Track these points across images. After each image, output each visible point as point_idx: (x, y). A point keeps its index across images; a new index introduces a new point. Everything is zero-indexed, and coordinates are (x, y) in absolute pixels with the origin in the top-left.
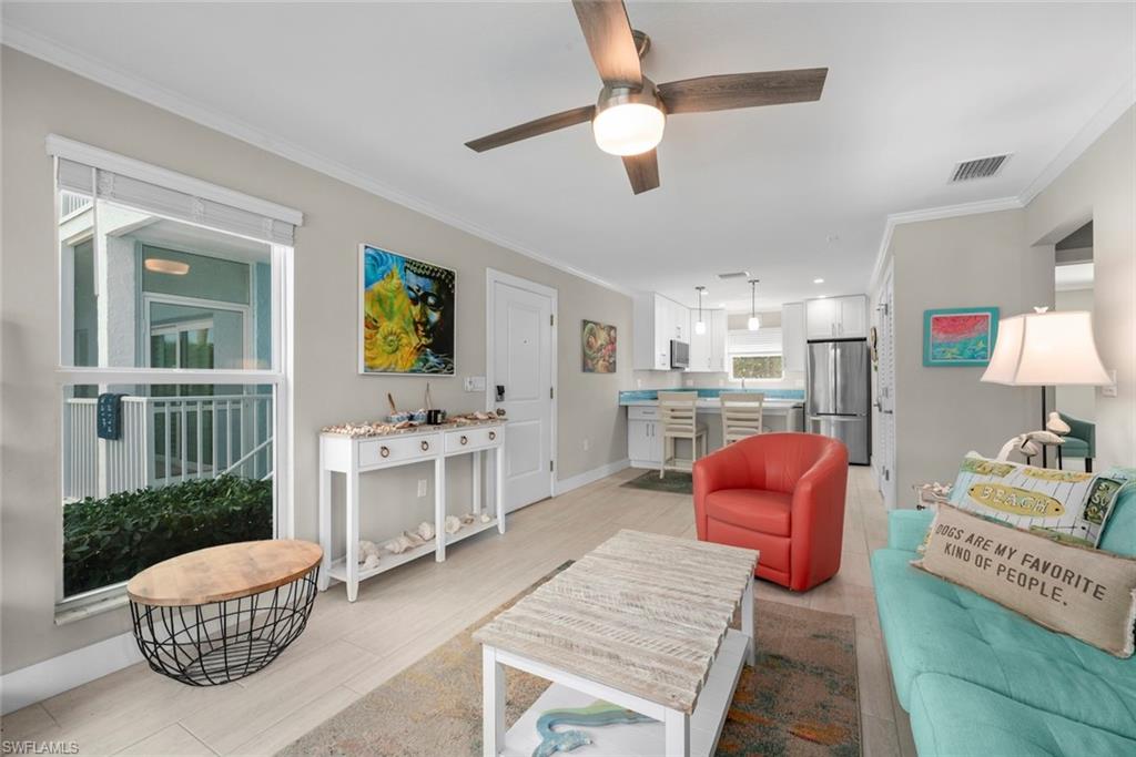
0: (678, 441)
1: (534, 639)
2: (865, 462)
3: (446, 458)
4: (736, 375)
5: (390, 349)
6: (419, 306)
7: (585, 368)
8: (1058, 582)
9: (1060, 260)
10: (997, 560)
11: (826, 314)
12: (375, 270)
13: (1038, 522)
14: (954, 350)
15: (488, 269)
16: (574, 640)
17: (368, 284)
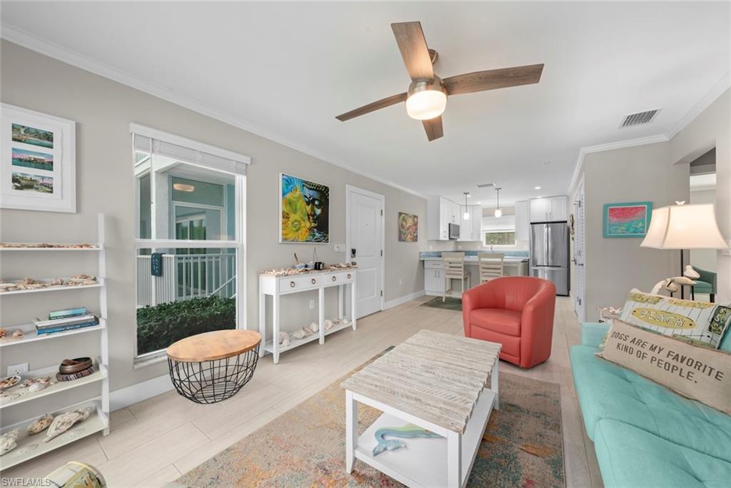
0: (453, 281)
1: (374, 388)
2: (566, 294)
3: (325, 289)
4: (487, 244)
5: (295, 229)
6: (310, 206)
7: (400, 239)
8: (691, 369)
9: (693, 172)
10: (650, 354)
11: (541, 207)
12: (287, 188)
13: (678, 332)
14: (623, 228)
15: (347, 186)
16: (396, 390)
17: (284, 194)
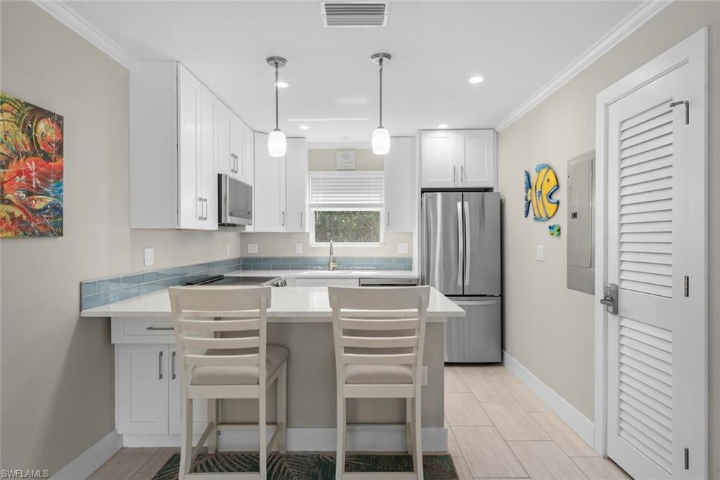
2: (500, 361)
